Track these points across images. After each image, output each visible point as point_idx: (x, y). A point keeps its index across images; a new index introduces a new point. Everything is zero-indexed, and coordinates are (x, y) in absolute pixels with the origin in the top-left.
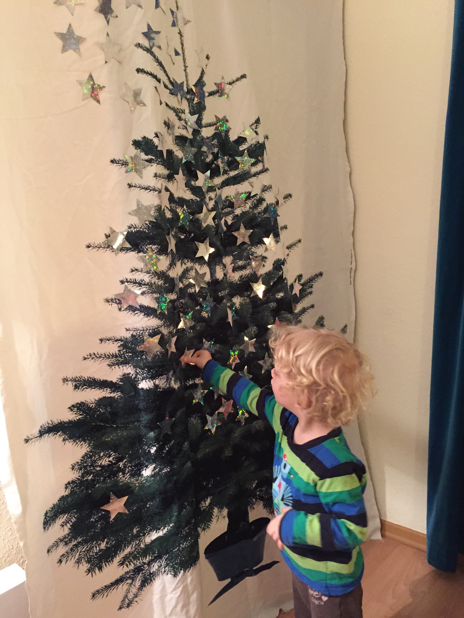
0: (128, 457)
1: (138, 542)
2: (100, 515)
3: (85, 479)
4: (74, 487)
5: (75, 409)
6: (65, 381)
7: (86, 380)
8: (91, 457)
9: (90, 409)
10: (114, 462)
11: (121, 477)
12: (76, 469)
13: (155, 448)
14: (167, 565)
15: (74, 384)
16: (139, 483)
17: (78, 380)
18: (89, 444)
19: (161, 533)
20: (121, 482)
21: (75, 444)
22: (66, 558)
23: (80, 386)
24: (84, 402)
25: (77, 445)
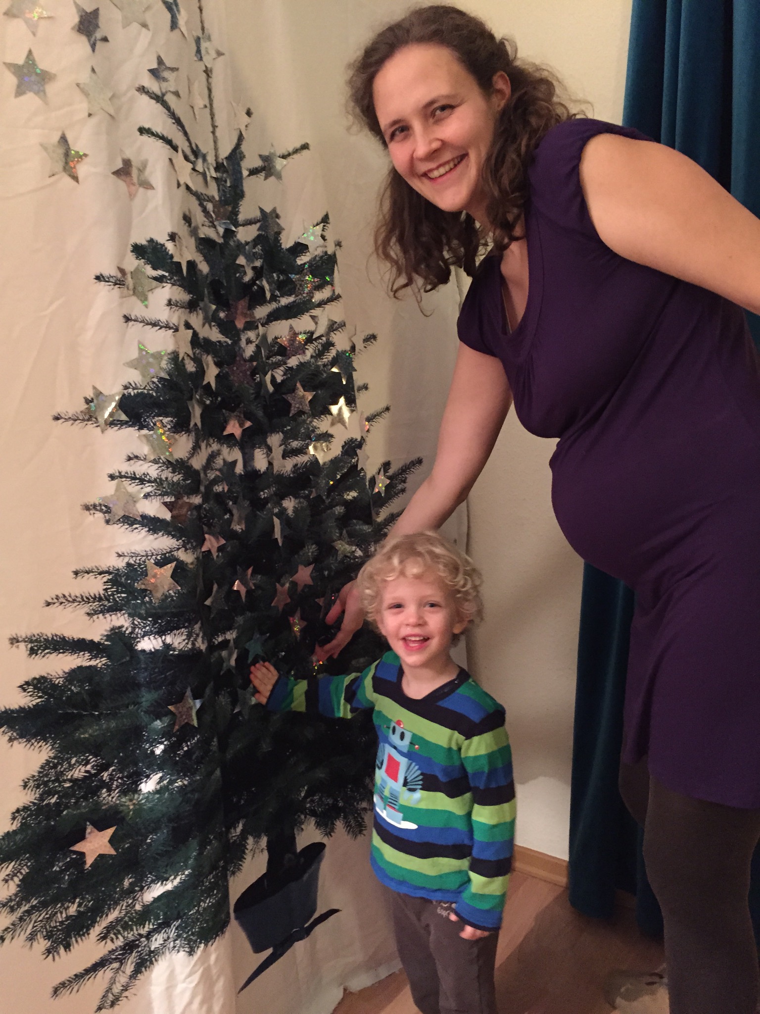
0: (117, 763)
1: (130, 901)
2: (68, 860)
3: (45, 803)
4: (27, 817)
5: (31, 689)
6: (15, 641)
7: (50, 639)
8: (55, 766)
9: (55, 687)
10: (93, 772)
11: (104, 796)
12: (30, 787)
13: (162, 747)
14: (179, 936)
15: (29, 646)
16: (134, 804)
17: (36, 641)
18: (52, 745)
19: (169, 886)
20: (105, 804)
21: (29, 746)
22: (11, 932)
23: (39, 649)
24: (46, 675)
25: (33, 747)
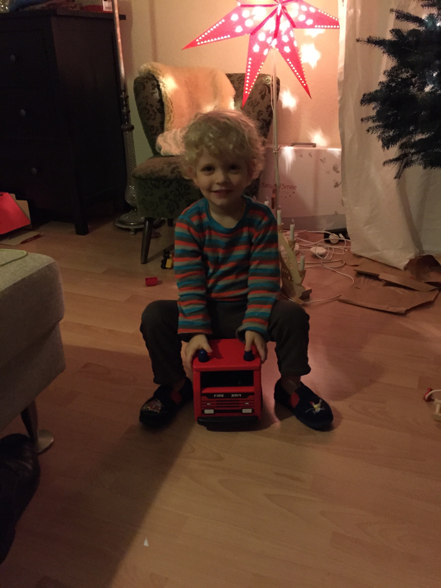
0: (419, 76)
1: (411, 137)
2: (394, 112)
3: (390, 84)
4: (383, 87)
5: (394, 33)
6: (392, 11)
7: (405, 14)
8: (397, 70)
9: (403, 36)
10: (409, 77)
11: (411, 89)
12: (386, 74)
13: (436, 73)
14: (422, 159)
15: (397, 15)
16: (421, 96)
17: (400, 13)
18: (398, 61)
19: (424, 137)
20: (411, 93)
21: (389, 57)
23: (400, 17)
24: (400, 30)
25: (390, 58)
